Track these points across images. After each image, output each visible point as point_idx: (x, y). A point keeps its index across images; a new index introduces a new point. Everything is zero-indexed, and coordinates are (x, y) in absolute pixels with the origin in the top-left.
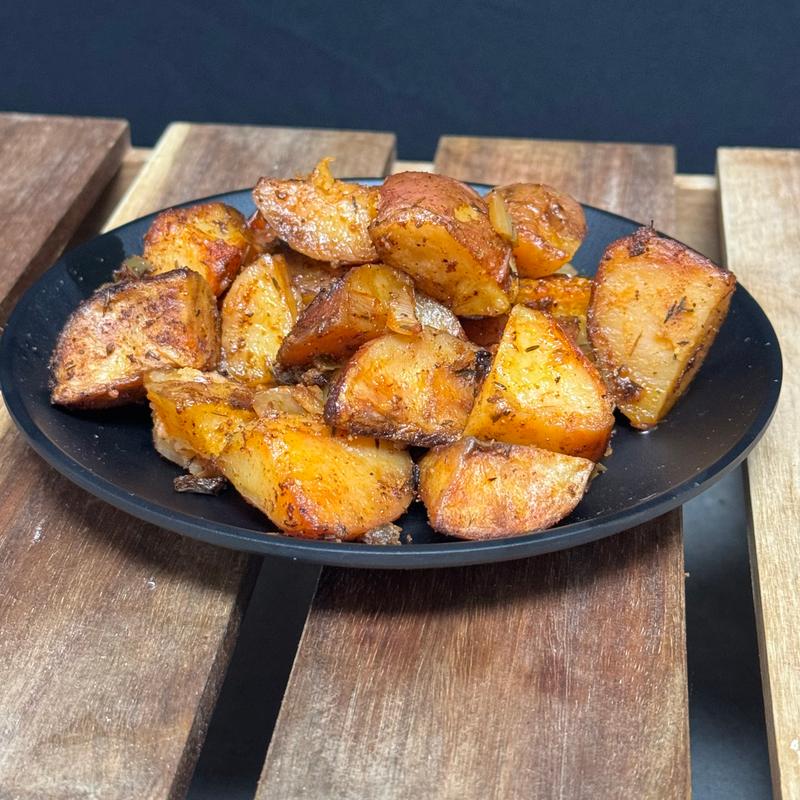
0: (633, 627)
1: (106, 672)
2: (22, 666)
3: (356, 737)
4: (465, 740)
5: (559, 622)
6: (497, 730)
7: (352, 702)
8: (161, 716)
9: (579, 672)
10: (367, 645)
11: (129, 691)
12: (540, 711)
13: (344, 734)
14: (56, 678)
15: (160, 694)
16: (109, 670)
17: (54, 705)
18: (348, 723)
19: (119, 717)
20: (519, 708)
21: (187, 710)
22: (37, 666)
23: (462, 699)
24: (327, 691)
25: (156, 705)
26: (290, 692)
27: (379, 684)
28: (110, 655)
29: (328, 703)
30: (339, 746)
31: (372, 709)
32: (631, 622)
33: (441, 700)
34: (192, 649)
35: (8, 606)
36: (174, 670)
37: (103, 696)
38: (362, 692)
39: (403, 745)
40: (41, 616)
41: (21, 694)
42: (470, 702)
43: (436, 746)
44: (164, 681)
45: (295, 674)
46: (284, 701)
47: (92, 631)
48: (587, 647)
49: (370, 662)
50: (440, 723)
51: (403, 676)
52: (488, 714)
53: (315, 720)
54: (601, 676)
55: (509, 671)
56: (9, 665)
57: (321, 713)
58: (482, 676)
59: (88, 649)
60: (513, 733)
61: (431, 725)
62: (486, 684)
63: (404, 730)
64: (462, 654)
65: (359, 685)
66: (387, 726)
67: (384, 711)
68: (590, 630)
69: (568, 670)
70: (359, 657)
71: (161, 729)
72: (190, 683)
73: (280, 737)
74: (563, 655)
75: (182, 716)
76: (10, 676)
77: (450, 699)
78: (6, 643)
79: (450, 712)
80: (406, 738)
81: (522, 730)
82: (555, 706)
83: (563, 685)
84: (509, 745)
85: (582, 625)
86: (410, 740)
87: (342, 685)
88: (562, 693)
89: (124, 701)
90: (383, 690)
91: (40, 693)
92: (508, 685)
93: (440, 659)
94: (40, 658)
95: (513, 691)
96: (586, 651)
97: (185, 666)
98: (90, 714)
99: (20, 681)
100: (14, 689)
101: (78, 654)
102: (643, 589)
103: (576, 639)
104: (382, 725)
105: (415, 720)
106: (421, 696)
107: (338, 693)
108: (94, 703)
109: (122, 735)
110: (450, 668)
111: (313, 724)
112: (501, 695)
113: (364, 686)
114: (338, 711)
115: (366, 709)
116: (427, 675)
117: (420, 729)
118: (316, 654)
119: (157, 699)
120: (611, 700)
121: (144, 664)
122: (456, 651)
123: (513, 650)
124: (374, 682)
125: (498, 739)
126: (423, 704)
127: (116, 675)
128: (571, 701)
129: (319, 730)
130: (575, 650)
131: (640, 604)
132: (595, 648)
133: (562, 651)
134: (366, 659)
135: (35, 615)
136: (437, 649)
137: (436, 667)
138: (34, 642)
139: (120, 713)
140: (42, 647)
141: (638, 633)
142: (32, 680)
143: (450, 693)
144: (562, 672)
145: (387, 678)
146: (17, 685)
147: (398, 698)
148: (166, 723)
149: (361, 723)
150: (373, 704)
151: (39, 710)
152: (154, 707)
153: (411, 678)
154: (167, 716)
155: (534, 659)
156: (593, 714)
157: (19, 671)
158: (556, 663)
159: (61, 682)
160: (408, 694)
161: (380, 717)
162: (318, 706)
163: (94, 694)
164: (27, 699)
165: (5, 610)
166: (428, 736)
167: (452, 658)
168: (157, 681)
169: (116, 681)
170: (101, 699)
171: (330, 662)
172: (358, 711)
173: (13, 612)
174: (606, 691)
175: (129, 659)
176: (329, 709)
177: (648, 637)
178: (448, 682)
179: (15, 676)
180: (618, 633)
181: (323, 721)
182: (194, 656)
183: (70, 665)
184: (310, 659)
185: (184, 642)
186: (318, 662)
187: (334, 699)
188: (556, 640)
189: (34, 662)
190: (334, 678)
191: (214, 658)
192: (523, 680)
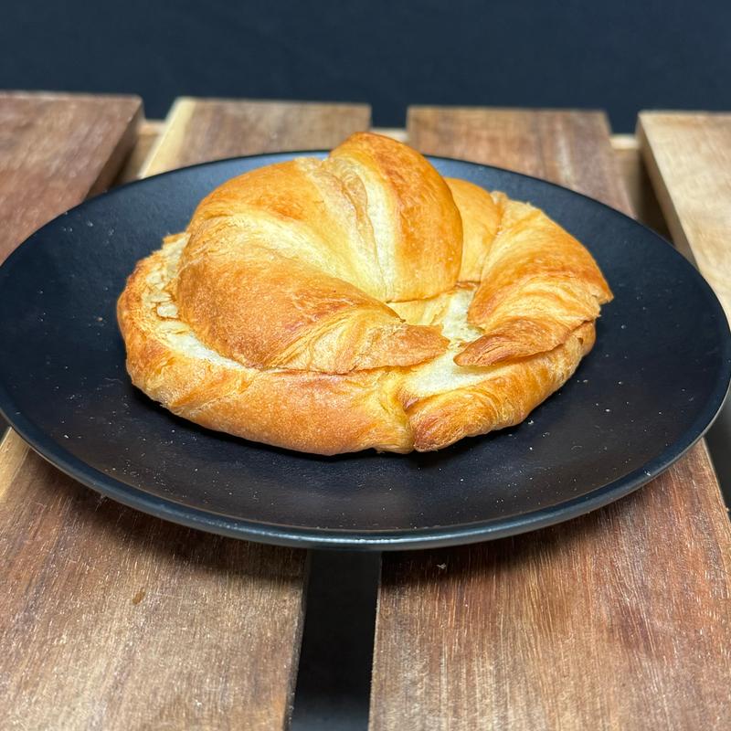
0: (696, 570)
1: (189, 646)
2: (102, 644)
3: (456, 711)
4: (566, 709)
5: (623, 568)
6: (594, 696)
7: (443, 670)
8: (253, 696)
9: (658, 624)
10: (444, 601)
11: (216, 667)
12: (632, 670)
13: (442, 707)
14: (139, 656)
15: (247, 669)
16: (192, 644)
17: (140, 688)
18: (444, 695)
19: (209, 700)
20: (610, 668)
21: (278, 688)
22: (117, 642)
23: (551, 660)
24: (415, 657)
25: (245, 682)
26: (378, 661)
27: (465, 646)
28: (192, 625)
29: (419, 672)
30: (440, 723)
31: (464, 676)
32: (693, 565)
33: (532, 662)
34: (273, 614)
35: (82, 574)
36: (258, 640)
37: (190, 674)
38: (450, 656)
39: (505, 718)
40: (116, 584)
41: (104, 677)
42: (560, 663)
43: (538, 718)
44: (250, 653)
45: (380, 639)
46: (374, 672)
47: (170, 599)
48: (659, 594)
49: (451, 621)
50: (536, 690)
51: (487, 636)
52: (581, 676)
53: (410, 693)
54: (680, 626)
55: (590, 625)
56: (89, 642)
57: (414, 683)
58: (564, 632)
59: (168, 619)
60: (612, 698)
61: (528, 692)
62: (570, 641)
63: (503, 701)
64: (539, 607)
65: (446, 649)
66: (484, 697)
67: (477, 679)
68: (656, 575)
69: (647, 621)
70: (439, 615)
71: (254, 712)
72: (276, 655)
73: (378, 715)
74: (637, 604)
75: (275, 695)
76: (91, 657)
77: (539, 660)
78: (84, 616)
79: (543, 675)
80: (506, 709)
81: (620, 695)
82: (645, 664)
83: (646, 638)
84: (611, 712)
85: (648, 571)
86: (510, 712)
87: (429, 649)
88: (648, 649)
89: (212, 679)
90: (471, 653)
91: (124, 674)
92: (593, 641)
93: (519, 614)
94: (119, 633)
95: (600, 648)
96: (658, 599)
97: (269, 635)
98: (179, 698)
99: (102, 661)
100: (97, 672)
101: (159, 626)
102: (693, 528)
103: (644, 586)
104: (478, 695)
105: (511, 688)
106: (510, 659)
107: (427, 659)
108: (181, 685)
109: (215, 721)
110: (531, 624)
111: (410, 698)
112: (589, 653)
113: (450, 649)
114: (431, 680)
115: (458, 677)
116: (510, 633)
117: (518, 698)
118: (396, 613)
119: (246, 677)
120: (698, 655)
121: (227, 634)
122: (533, 605)
123: (587, 600)
124: (460, 644)
125: (599, 706)
126: (514, 669)
127: (200, 648)
128: (659, 657)
129: (417, 705)
130: (648, 598)
131: (696, 544)
132: (666, 595)
133: (634, 599)
134: (447, 618)
135: (110, 583)
136: (513, 602)
137: (518, 624)
138: (112, 614)
139: (210, 694)
140: (121, 619)
141: (703, 576)
142: (115, 660)
143: (537, 653)
144: (642, 624)
145: (472, 640)
146: (99, 666)
147: (488, 662)
148: (258, 704)
149: (456, 693)
150: (464, 670)
151: (125, 696)
152: (243, 685)
153: (495, 636)
154: (258, 694)
155: (610, 611)
156: (684, 672)
157: (100, 649)
158: (633, 614)
159: (145, 661)
160: (497, 657)
161: (475, 685)
162: (409, 675)
163: (181, 673)
164: (111, 682)
165: (80, 579)
166: (528, 706)
167: (531, 613)
168: (243, 655)
169: (201, 656)
170: (188, 679)
171: (412, 623)
172: (451, 679)
173: (88, 580)
174: (691, 643)
175: (211, 630)
176: (422, 680)
177: (712, 581)
178: (533, 641)
179: (97, 656)
180: (684, 577)
181: (419, 693)
182: (276, 624)
183: (152, 639)
184: (391, 620)
185: (263, 608)
186: (400, 623)
187: (425, 667)
188: (626, 588)
189: (114, 637)
190: (420, 642)
191: (296, 624)
192: (605, 636)
